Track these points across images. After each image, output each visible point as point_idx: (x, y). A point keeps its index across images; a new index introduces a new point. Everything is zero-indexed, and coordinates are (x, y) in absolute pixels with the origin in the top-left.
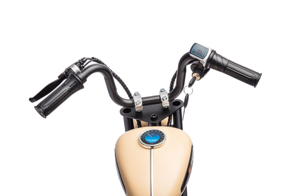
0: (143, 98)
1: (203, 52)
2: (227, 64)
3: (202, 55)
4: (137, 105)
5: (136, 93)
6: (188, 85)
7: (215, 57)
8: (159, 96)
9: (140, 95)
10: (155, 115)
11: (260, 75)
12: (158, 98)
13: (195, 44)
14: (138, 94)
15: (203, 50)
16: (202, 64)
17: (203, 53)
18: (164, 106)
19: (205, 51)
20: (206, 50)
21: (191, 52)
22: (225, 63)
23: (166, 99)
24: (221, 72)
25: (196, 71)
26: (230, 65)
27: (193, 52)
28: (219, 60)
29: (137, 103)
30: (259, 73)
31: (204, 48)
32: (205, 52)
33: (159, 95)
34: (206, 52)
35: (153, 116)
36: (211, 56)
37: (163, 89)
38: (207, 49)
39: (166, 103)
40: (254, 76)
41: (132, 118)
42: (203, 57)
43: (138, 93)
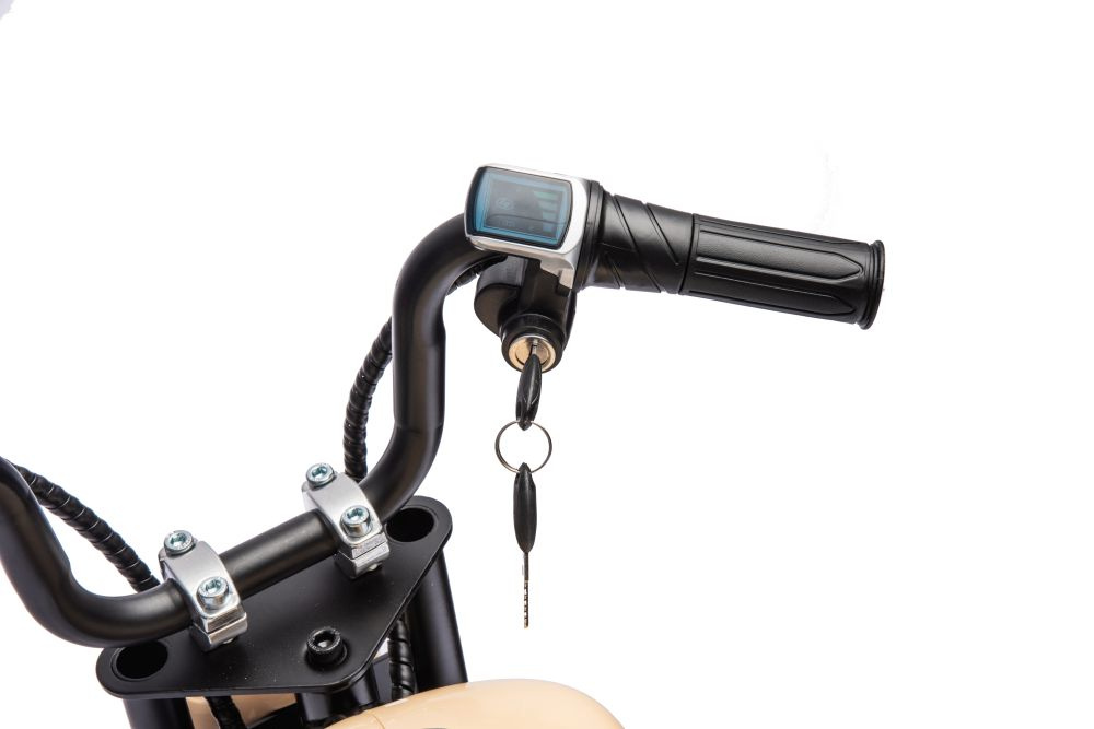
0: (227, 558)
1: (544, 205)
2: (688, 240)
3: (548, 227)
4: (209, 609)
5: (172, 542)
6: (513, 417)
7: (614, 219)
8: (318, 514)
9: (204, 543)
10: (328, 637)
11: (877, 250)
12: (313, 528)
13: (481, 172)
14: (187, 545)
15: (538, 194)
16: (557, 279)
17: (546, 216)
18: (360, 562)
19: (554, 197)
20: (561, 194)
21: (479, 227)
22: (678, 233)
23: (368, 521)
24: (664, 293)
25: (522, 326)
26: (706, 240)
27: (488, 223)
28: (642, 227)
29: (208, 602)
30: (866, 244)
31: (547, 186)
32: (554, 207)
33: (313, 507)
34: (559, 202)
35: (319, 639)
36: (591, 218)
37: (320, 471)
38: (561, 188)
39: (371, 547)
40: (855, 267)
41: (177, 695)
42: (552, 235)
43: (182, 538)
